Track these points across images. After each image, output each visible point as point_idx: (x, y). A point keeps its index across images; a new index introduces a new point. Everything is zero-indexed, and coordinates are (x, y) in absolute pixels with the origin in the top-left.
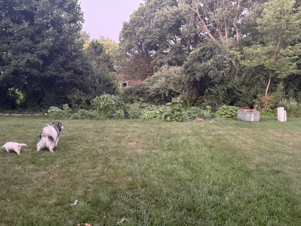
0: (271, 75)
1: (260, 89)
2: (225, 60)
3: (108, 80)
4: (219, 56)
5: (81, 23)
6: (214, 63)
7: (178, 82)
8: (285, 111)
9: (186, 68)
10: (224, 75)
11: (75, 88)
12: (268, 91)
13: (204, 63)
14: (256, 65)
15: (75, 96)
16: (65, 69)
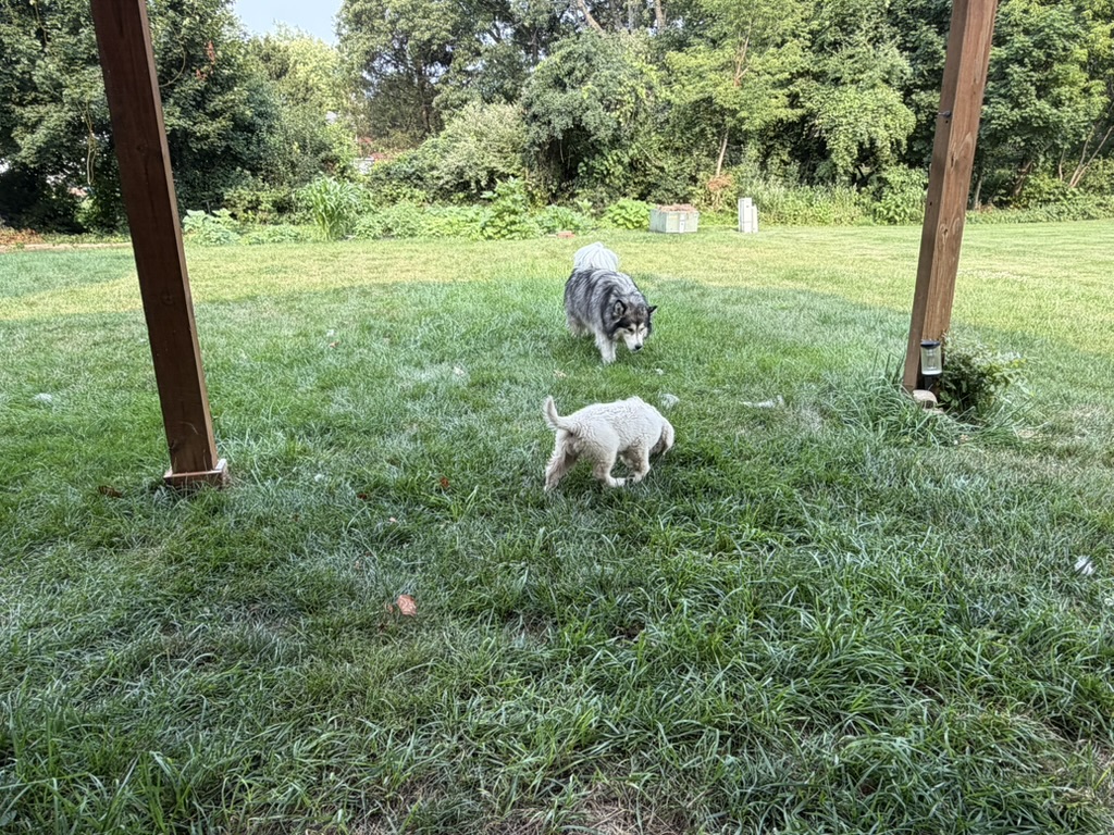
0: (730, 122)
1: (705, 160)
2: (620, 84)
3: (325, 145)
7: (508, 147)
8: (755, 207)
9: (528, 106)
10: (619, 123)
11: (239, 169)
12: (723, 164)
13: (570, 92)
14: (694, 97)
15: (242, 192)
16: (206, 114)
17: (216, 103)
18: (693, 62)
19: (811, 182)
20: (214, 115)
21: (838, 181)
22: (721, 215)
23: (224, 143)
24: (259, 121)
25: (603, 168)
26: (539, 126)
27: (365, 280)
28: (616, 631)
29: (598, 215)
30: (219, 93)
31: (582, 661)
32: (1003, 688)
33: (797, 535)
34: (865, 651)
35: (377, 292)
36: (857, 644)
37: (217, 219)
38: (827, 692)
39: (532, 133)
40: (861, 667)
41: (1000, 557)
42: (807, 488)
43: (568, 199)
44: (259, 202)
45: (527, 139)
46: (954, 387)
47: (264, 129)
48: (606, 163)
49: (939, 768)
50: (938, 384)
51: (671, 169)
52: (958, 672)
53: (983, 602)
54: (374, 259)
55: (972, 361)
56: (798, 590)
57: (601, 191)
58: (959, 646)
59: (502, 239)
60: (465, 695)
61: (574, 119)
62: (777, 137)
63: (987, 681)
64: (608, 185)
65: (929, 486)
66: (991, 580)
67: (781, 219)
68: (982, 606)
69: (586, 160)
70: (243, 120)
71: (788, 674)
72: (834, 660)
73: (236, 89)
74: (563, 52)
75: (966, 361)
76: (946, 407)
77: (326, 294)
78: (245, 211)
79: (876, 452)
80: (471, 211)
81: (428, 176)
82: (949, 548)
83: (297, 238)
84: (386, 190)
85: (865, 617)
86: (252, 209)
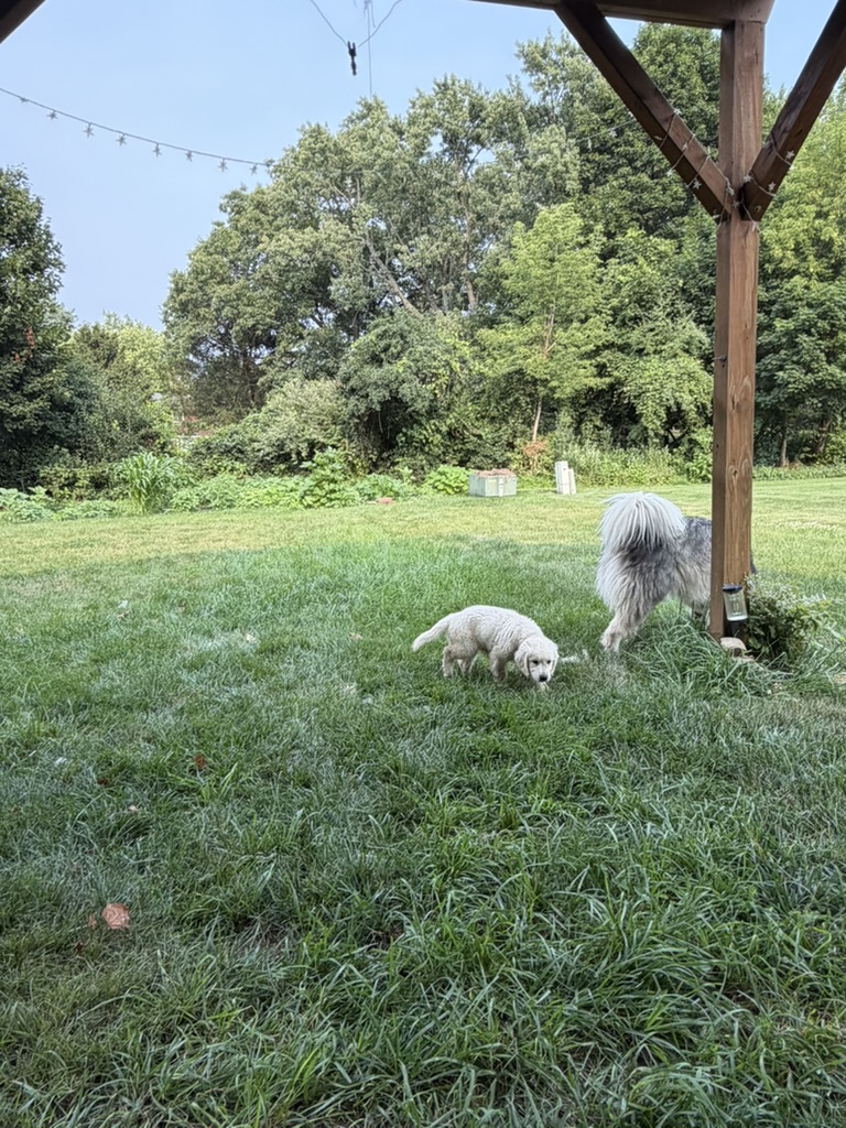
0: (542, 391)
1: (521, 427)
2: (435, 359)
3: (145, 422)
4: (421, 348)
5: (56, 272)
6: (410, 367)
7: (328, 420)
8: (572, 470)
9: (346, 380)
10: (435, 395)
11: (56, 447)
12: (539, 431)
13: (386, 366)
14: (506, 370)
15: (59, 469)
16: (24, 395)
17: (35, 385)
18: (502, 338)
19: (624, 445)
20: (32, 396)
21: (650, 442)
22: (539, 479)
23: (41, 423)
24: (79, 401)
25: (422, 437)
26: (358, 400)
27: (173, 550)
28: (371, 937)
29: (418, 483)
30: (39, 376)
31: (321, 981)
32: (828, 988)
33: (594, 805)
34: (663, 948)
35: (181, 562)
36: (654, 938)
37: (32, 497)
38: (618, 1006)
39: (351, 406)
40: (657, 970)
41: (820, 819)
42: (608, 749)
43: (389, 468)
44: (76, 479)
45: (346, 411)
46: (762, 633)
47: (84, 408)
48: (424, 432)
49: (753, 1110)
50: (745, 630)
51: (489, 436)
52: (774, 969)
53: (803, 875)
54: (187, 530)
55: (777, 605)
56: (589, 871)
57: (421, 459)
58: (774, 934)
59: (322, 508)
60: (167, 1037)
61: (391, 391)
62: (588, 404)
63: (810, 980)
64: (428, 453)
65: (740, 740)
66: (811, 848)
67: (599, 481)
68: (803, 881)
69: (404, 430)
70: (62, 401)
71: (573, 983)
72: (627, 961)
73: (54, 371)
74: (379, 331)
75: (771, 605)
76: (755, 653)
77: (129, 565)
78: (61, 488)
79: (683, 707)
80: (291, 481)
81: (249, 449)
82: (762, 811)
83: (111, 513)
84: (207, 463)
85: (667, 902)
86: (68, 485)
